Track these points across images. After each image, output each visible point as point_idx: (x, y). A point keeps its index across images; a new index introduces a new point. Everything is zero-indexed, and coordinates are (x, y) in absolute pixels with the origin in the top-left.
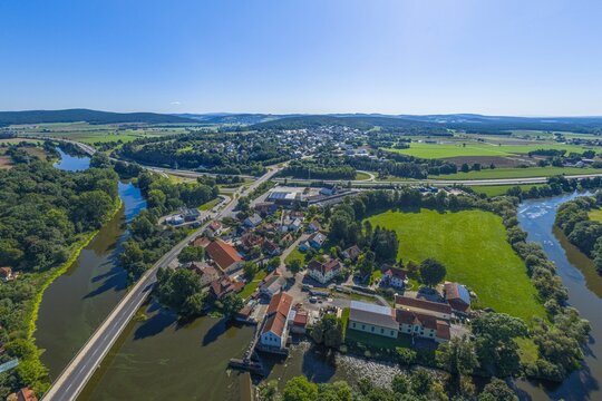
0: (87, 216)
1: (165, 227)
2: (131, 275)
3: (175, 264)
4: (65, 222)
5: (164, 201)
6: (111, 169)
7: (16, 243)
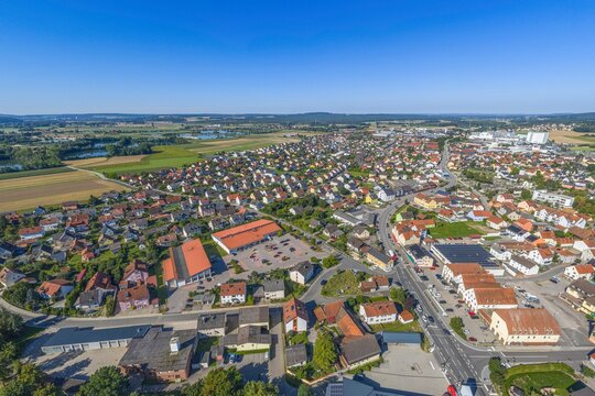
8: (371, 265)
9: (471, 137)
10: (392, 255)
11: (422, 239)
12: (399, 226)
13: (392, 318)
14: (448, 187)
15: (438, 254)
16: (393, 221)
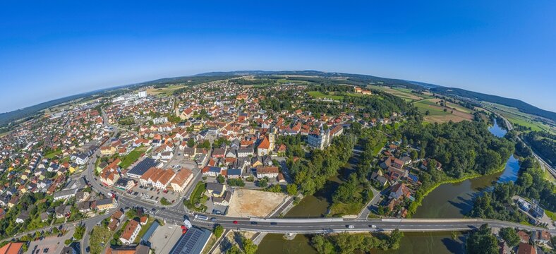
0: (483, 164)
1: (513, 204)
2: (473, 212)
3: (496, 231)
4: (472, 160)
5: (528, 186)
6: (513, 144)
7: (450, 157)
8: (104, 211)
9: (113, 101)
10: (111, 195)
11: (120, 173)
12: (102, 175)
13: (139, 228)
14: (115, 135)
15: (133, 176)
16: (97, 174)
